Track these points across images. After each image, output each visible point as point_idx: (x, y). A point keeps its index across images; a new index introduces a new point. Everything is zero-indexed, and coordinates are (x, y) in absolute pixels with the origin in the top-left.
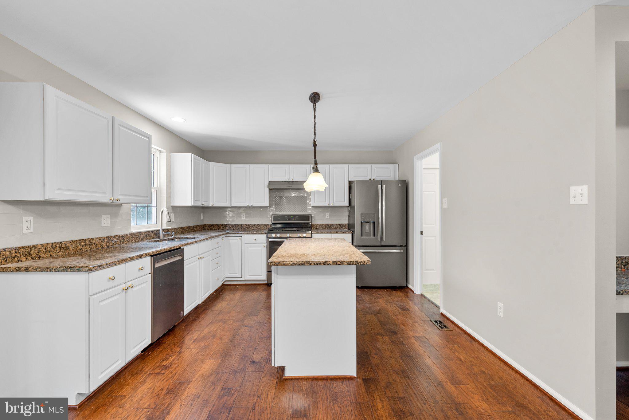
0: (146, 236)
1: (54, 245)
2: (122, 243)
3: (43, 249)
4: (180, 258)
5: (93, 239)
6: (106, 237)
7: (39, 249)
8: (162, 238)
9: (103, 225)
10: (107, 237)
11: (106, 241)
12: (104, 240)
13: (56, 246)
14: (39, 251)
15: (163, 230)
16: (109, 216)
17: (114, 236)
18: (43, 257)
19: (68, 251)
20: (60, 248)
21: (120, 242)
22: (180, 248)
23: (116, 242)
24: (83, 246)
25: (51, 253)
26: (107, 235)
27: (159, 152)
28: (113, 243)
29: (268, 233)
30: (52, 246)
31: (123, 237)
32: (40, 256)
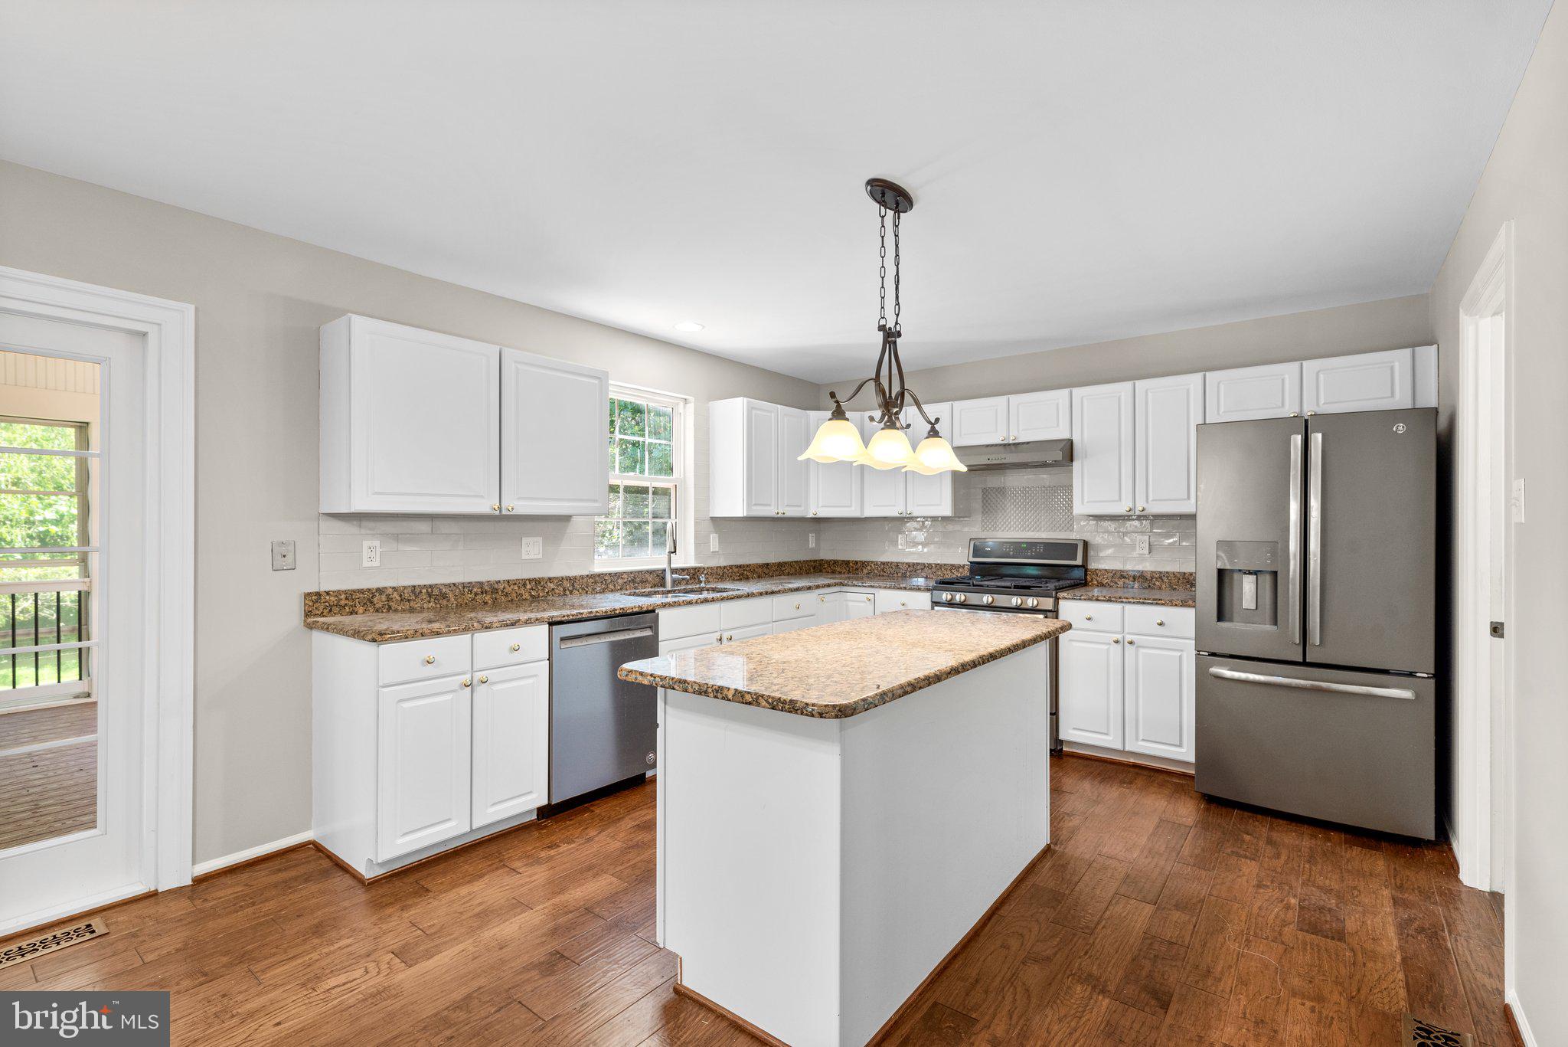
0: (633, 581)
1: (417, 590)
2: (567, 592)
3: (396, 595)
4: (648, 633)
5: (499, 581)
6: (529, 580)
7: (388, 596)
8: (669, 587)
9: (525, 556)
10: (533, 580)
11: (529, 587)
12: (525, 585)
13: (421, 592)
14: (389, 599)
15: (674, 571)
16: (540, 539)
17: (550, 579)
18: (396, 611)
19: (445, 602)
20: (430, 596)
21: (565, 590)
22: (653, 611)
23: (553, 589)
24: (476, 594)
25: (412, 604)
26: (532, 576)
27: (682, 404)
28: (547, 593)
29: (935, 589)
30: (413, 592)
31: (572, 580)
32: (390, 607)
